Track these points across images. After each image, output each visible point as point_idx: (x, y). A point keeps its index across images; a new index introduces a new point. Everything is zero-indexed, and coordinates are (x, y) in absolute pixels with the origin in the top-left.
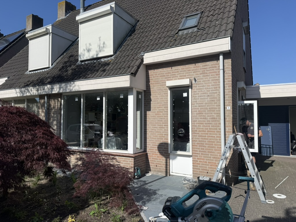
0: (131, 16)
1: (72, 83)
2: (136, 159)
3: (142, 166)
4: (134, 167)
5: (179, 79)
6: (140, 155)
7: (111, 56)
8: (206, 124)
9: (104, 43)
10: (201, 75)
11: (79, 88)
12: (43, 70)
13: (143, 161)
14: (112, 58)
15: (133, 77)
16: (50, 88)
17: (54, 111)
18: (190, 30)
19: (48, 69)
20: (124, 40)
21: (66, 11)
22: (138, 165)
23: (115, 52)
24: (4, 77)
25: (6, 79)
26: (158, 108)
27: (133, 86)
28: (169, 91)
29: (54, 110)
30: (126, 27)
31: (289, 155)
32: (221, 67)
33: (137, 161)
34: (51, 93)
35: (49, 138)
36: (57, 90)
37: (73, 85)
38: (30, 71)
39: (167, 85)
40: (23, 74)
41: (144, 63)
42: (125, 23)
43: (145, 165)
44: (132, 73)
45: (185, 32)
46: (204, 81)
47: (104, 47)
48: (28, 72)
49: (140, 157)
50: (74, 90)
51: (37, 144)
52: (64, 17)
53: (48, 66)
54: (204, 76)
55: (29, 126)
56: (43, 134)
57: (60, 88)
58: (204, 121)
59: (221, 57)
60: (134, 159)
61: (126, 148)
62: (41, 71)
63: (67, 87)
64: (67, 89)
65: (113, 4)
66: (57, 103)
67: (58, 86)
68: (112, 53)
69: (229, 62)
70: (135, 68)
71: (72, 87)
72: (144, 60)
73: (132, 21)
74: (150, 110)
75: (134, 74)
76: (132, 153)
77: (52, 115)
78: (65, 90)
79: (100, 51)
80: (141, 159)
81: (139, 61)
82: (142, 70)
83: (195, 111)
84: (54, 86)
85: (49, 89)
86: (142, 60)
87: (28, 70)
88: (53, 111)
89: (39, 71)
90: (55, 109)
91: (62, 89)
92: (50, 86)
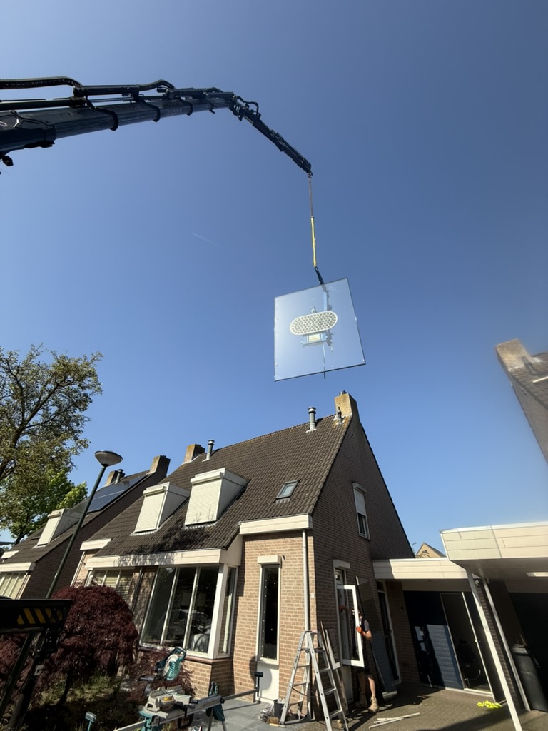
0: (242, 476)
2: (215, 667)
3: (223, 682)
4: (211, 682)
5: (271, 554)
6: (223, 662)
7: (214, 522)
8: (293, 616)
10: (289, 552)
12: (149, 533)
13: (225, 674)
14: (214, 524)
15: (225, 552)
18: (285, 500)
19: (153, 532)
20: (231, 503)
21: (194, 455)
22: (217, 679)
23: (218, 518)
24: (107, 538)
25: (109, 540)
26: (250, 590)
27: (222, 562)
28: (261, 569)
30: (235, 489)
31: (463, 689)
32: (304, 545)
33: (216, 671)
35: (125, 624)
38: (136, 533)
39: (258, 562)
40: (128, 536)
41: (240, 533)
42: (234, 485)
43: (228, 681)
44: (224, 547)
45: (281, 501)
46: (291, 559)
48: (133, 534)
49: (222, 666)
51: (113, 630)
52: (190, 461)
53: (154, 528)
54: (291, 553)
55: (111, 609)
56: (121, 618)
58: (292, 612)
59: (304, 534)
60: (212, 668)
61: (206, 650)
62: (147, 533)
65: (223, 470)
68: (215, 520)
69: (311, 539)
70: (229, 539)
72: (241, 530)
73: (242, 481)
74: (242, 596)
75: (226, 548)
76: (212, 658)
80: (222, 670)
81: (235, 531)
82: (237, 542)
83: (284, 598)
86: (238, 531)
87: (134, 530)
89: (144, 533)
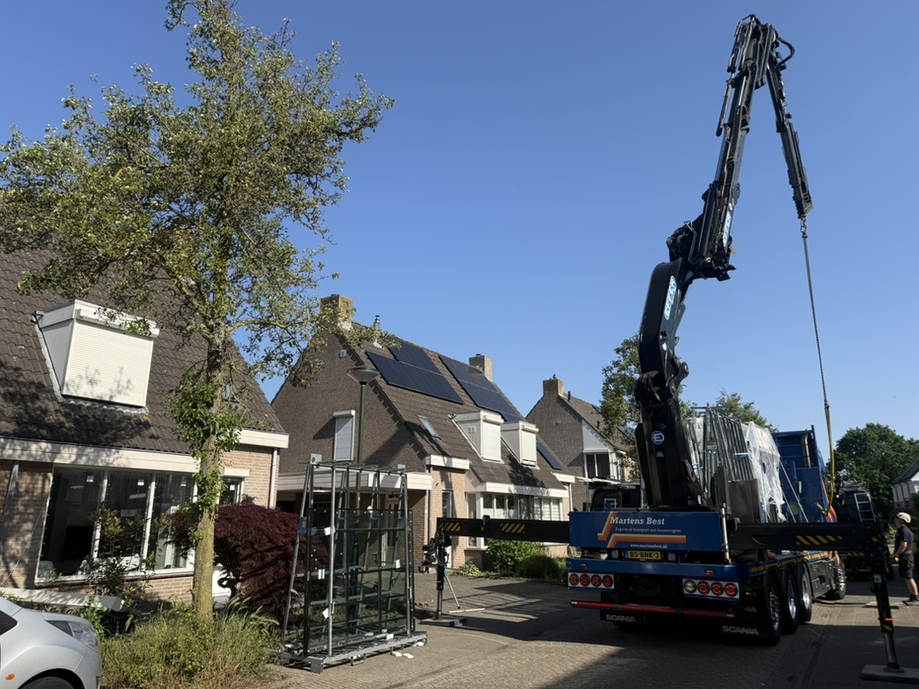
1: (114, 450)
7: (141, 408)
9: (129, 382)
11: (129, 463)
14: (143, 411)
16: (47, 450)
17: (29, 500)
29: (27, 498)
32: (275, 463)
34: (49, 461)
36: (70, 457)
37: (116, 455)
47: (127, 387)
50: (116, 464)
57: (79, 456)
59: (276, 453)
63: (98, 456)
64: (99, 460)
66: (40, 483)
67: (75, 450)
68: (143, 404)
71: (111, 459)
77: (21, 508)
78: (93, 460)
79: (119, 392)
84: (62, 447)
85: (44, 452)
88: (23, 499)
90: (33, 496)
91: (84, 459)
92: (49, 445)
